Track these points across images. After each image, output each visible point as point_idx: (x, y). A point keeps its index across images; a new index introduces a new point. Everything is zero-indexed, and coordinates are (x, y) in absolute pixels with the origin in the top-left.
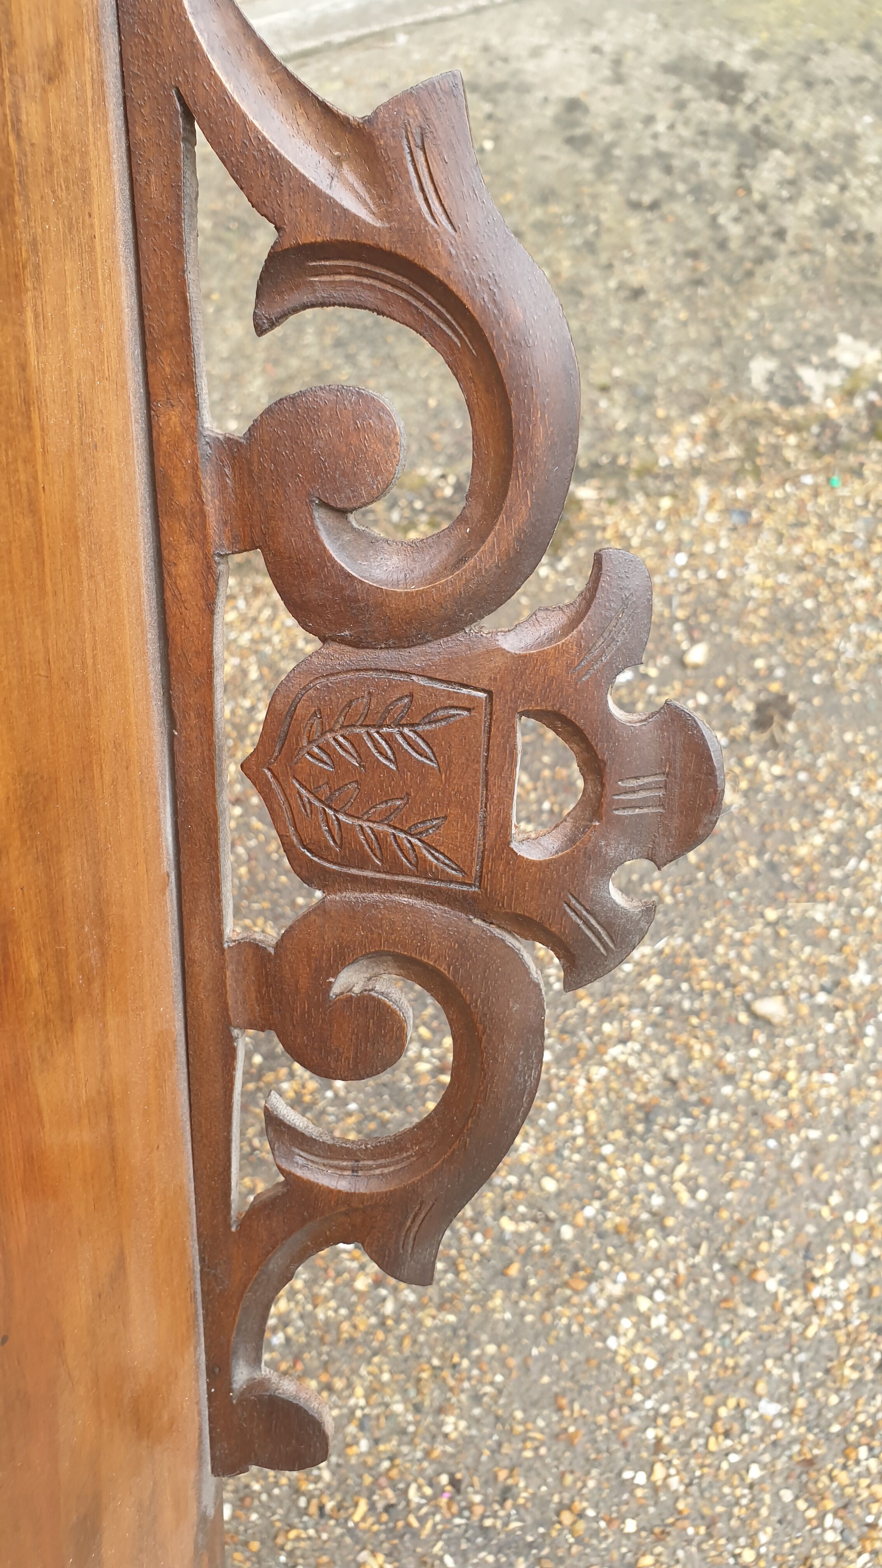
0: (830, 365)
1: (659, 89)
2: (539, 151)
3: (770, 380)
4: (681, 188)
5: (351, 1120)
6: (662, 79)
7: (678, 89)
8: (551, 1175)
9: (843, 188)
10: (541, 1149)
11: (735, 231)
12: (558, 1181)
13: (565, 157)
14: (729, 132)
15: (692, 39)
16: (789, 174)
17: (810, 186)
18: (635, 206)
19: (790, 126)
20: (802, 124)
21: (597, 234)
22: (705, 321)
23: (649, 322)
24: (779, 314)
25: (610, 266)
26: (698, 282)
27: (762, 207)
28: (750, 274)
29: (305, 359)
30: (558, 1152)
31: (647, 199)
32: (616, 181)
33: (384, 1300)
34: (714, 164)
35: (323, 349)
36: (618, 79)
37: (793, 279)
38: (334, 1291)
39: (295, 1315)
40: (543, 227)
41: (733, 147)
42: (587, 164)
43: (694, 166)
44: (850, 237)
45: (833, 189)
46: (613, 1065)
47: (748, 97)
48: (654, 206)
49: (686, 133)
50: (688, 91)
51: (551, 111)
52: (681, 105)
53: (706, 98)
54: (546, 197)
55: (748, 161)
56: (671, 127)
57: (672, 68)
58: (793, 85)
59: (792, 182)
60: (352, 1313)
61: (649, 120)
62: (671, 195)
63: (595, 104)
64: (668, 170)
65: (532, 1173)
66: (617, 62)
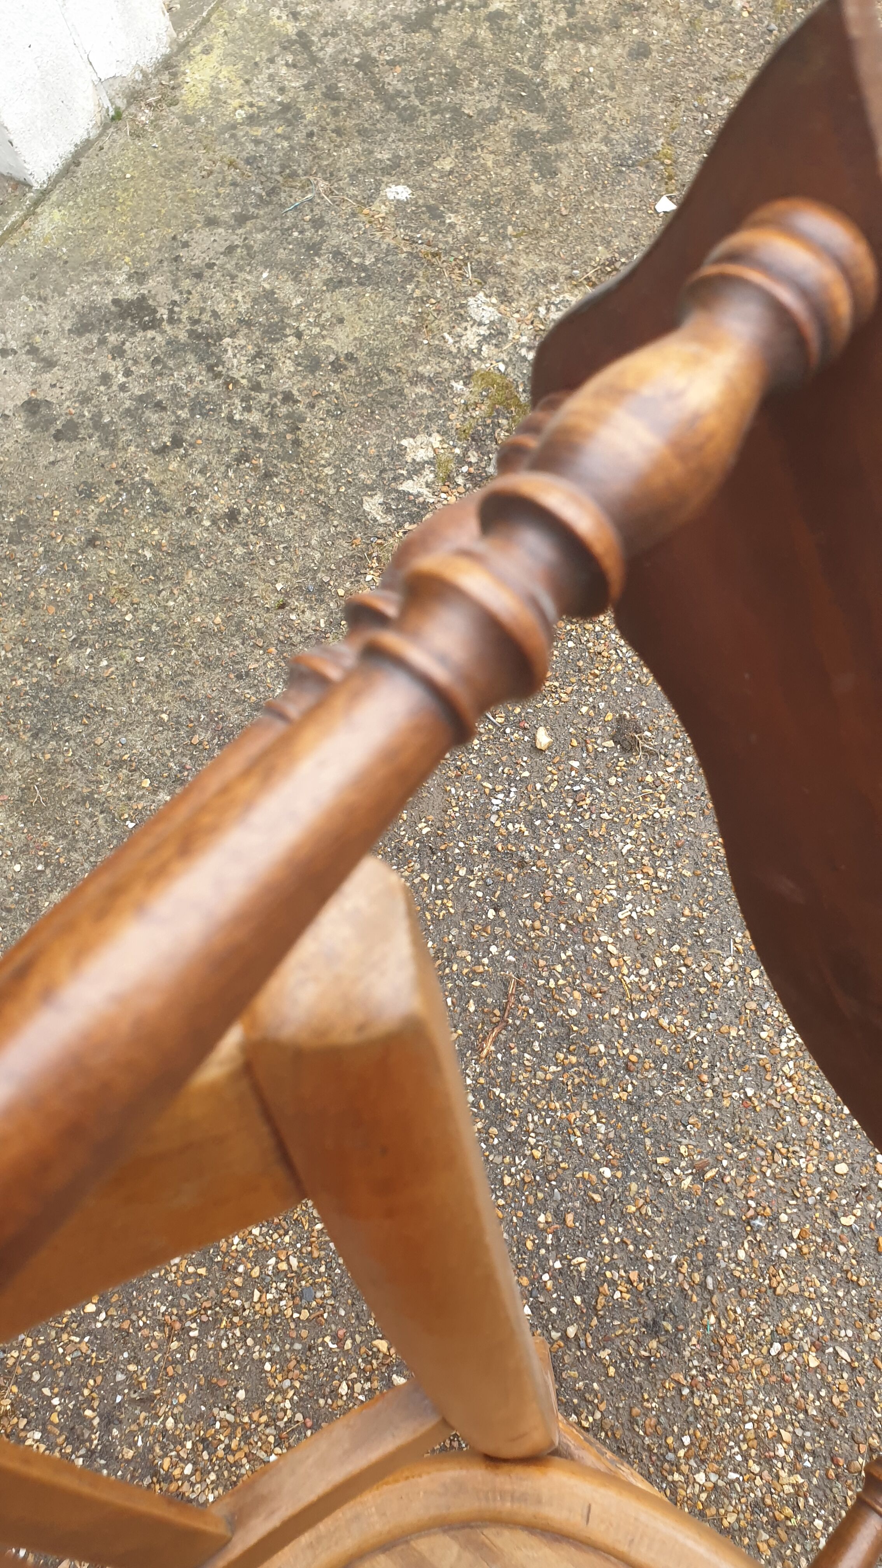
0: (417, 469)
1: (87, 351)
2: (42, 461)
3: (388, 510)
4: (184, 414)
5: (685, 1269)
6: (83, 342)
7: (102, 342)
8: (836, 1162)
9: (299, 335)
10: (813, 1152)
11: (254, 417)
12: (844, 1160)
13: (70, 451)
14: (175, 347)
15: (74, 295)
16: (251, 350)
17: (275, 349)
18: (163, 450)
19: (215, 314)
20: (222, 308)
21: (156, 493)
22: (301, 501)
23: (263, 531)
24: (346, 456)
25: (190, 510)
26: (268, 475)
27: (257, 387)
28: (297, 443)
29: (21, 765)
30: (823, 1143)
31: (166, 440)
32: (129, 443)
33: (836, 1354)
34: (190, 379)
35: (28, 747)
36: (49, 364)
37: (330, 424)
38: (802, 1386)
39: (799, 1432)
40: (108, 517)
41: (190, 357)
42: (92, 445)
43: (176, 390)
44: (337, 367)
45: (292, 340)
46: (792, 1055)
47: (163, 313)
48: (177, 441)
49: (145, 369)
50: (113, 338)
51: (18, 424)
52: (118, 352)
53: (133, 334)
54: (87, 493)
55: (213, 360)
56: (128, 373)
57: (82, 328)
58: (186, 284)
59: (259, 355)
60: (828, 1386)
61: (106, 379)
62: (180, 423)
63: (52, 395)
64: (159, 406)
65: (825, 1173)
66: (33, 351)
